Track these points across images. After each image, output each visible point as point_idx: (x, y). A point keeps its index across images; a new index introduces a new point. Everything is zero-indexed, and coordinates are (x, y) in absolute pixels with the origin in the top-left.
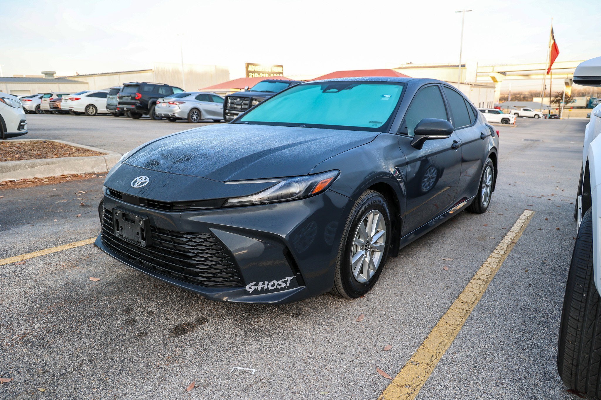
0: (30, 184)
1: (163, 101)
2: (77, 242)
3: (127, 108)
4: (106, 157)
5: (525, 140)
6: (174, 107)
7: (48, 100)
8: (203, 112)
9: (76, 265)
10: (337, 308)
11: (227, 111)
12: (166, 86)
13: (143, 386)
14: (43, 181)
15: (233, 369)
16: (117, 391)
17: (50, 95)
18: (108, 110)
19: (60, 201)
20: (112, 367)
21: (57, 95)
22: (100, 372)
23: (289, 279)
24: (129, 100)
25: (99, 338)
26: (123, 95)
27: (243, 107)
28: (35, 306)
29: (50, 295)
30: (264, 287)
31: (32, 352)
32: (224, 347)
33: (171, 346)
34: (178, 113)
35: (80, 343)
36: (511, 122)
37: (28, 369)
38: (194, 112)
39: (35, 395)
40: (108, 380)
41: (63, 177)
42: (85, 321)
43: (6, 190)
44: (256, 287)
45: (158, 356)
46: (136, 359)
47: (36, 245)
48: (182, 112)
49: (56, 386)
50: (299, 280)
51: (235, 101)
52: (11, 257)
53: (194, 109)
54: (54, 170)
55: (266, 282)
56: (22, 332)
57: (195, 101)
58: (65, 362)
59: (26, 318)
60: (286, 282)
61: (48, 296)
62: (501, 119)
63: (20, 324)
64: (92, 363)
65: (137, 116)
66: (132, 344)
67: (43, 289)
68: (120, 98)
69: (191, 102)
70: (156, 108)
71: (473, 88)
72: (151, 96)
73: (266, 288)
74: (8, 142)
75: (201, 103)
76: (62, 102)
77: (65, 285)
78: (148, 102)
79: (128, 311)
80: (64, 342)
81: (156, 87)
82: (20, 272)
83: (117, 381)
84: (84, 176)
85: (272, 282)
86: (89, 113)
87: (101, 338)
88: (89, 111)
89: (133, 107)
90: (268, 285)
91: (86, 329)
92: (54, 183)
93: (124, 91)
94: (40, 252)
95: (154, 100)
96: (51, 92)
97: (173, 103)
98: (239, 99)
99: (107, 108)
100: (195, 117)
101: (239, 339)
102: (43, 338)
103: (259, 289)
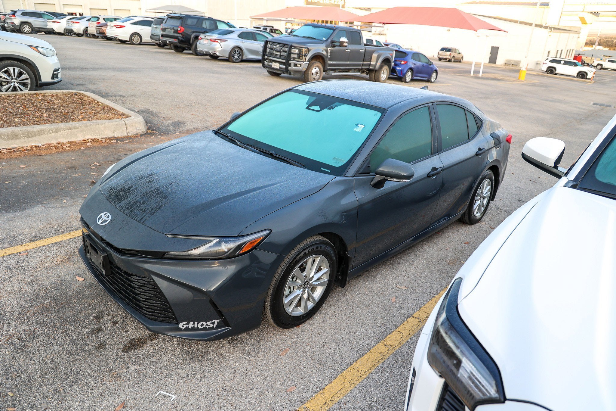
0: (52, 149)
1: (205, 38)
2: (77, 231)
3: (169, 42)
4: (127, 120)
5: (594, 104)
6: (215, 45)
7: (95, 24)
8: (245, 51)
9: (69, 259)
10: (271, 337)
11: (266, 57)
12: (210, 19)
13: (85, 401)
14: (65, 147)
15: (159, 393)
16: (65, 403)
17: (97, 19)
18: (152, 40)
19: (75, 175)
20: (68, 377)
21: (104, 19)
22: (58, 381)
23: (216, 321)
24: (171, 33)
25: (67, 346)
26: (166, 27)
27: (282, 54)
28: (25, 306)
29: (39, 294)
30: (194, 326)
31: (12, 355)
32: (161, 368)
33: (120, 361)
34: (220, 52)
35: (51, 349)
36: (588, 77)
37: (6, 373)
38: (235, 51)
39: (5, 399)
40: (62, 391)
41: (84, 142)
42: (60, 326)
43: (30, 156)
44: (188, 325)
45: (106, 371)
46: (89, 372)
47: (41, 231)
48: (223, 51)
49: (22, 392)
50: (224, 323)
51: (275, 47)
52: (17, 245)
53: (236, 48)
54: (76, 135)
55: (196, 323)
56: (9, 333)
57: (238, 39)
58: (35, 368)
59: (15, 318)
60: (213, 323)
61: (38, 295)
62: (577, 72)
63: (10, 324)
64: (55, 371)
65: (180, 50)
66: (90, 355)
67: (36, 286)
68: (164, 30)
69: (234, 40)
70: (198, 44)
71: (552, 33)
72: (194, 31)
73: (196, 327)
74: (42, 94)
75: (243, 42)
76: (107, 29)
77: (54, 283)
78: (191, 36)
79: (98, 318)
80: (39, 347)
81: (200, 19)
82: (21, 265)
83: (68, 393)
84: (104, 141)
85: (201, 323)
86: (133, 41)
87: (68, 346)
88: (133, 40)
89: (176, 41)
90: (198, 325)
91: (59, 335)
92: (75, 149)
93: (167, 22)
94: (43, 242)
95: (197, 34)
96: (98, 16)
97: (215, 41)
98: (278, 46)
99: (151, 38)
100: (236, 56)
101: (175, 361)
102: (24, 341)
103: (190, 327)
